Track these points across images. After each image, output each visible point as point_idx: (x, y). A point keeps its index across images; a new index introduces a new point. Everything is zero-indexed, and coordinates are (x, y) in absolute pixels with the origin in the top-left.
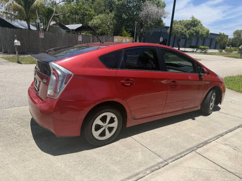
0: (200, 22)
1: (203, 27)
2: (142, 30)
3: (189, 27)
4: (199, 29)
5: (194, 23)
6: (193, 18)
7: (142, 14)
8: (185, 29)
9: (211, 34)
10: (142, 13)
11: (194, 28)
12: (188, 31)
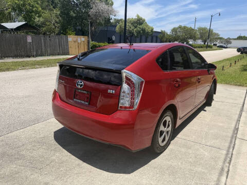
0: (144, 20)
1: (148, 25)
2: (93, 28)
3: (135, 25)
4: (145, 26)
5: (139, 21)
6: (138, 16)
7: (92, 12)
8: (132, 28)
9: (156, 32)
10: (92, 10)
11: (140, 26)
12: (136, 29)
